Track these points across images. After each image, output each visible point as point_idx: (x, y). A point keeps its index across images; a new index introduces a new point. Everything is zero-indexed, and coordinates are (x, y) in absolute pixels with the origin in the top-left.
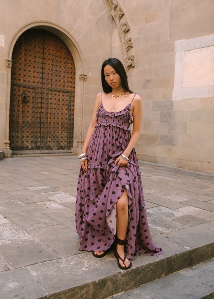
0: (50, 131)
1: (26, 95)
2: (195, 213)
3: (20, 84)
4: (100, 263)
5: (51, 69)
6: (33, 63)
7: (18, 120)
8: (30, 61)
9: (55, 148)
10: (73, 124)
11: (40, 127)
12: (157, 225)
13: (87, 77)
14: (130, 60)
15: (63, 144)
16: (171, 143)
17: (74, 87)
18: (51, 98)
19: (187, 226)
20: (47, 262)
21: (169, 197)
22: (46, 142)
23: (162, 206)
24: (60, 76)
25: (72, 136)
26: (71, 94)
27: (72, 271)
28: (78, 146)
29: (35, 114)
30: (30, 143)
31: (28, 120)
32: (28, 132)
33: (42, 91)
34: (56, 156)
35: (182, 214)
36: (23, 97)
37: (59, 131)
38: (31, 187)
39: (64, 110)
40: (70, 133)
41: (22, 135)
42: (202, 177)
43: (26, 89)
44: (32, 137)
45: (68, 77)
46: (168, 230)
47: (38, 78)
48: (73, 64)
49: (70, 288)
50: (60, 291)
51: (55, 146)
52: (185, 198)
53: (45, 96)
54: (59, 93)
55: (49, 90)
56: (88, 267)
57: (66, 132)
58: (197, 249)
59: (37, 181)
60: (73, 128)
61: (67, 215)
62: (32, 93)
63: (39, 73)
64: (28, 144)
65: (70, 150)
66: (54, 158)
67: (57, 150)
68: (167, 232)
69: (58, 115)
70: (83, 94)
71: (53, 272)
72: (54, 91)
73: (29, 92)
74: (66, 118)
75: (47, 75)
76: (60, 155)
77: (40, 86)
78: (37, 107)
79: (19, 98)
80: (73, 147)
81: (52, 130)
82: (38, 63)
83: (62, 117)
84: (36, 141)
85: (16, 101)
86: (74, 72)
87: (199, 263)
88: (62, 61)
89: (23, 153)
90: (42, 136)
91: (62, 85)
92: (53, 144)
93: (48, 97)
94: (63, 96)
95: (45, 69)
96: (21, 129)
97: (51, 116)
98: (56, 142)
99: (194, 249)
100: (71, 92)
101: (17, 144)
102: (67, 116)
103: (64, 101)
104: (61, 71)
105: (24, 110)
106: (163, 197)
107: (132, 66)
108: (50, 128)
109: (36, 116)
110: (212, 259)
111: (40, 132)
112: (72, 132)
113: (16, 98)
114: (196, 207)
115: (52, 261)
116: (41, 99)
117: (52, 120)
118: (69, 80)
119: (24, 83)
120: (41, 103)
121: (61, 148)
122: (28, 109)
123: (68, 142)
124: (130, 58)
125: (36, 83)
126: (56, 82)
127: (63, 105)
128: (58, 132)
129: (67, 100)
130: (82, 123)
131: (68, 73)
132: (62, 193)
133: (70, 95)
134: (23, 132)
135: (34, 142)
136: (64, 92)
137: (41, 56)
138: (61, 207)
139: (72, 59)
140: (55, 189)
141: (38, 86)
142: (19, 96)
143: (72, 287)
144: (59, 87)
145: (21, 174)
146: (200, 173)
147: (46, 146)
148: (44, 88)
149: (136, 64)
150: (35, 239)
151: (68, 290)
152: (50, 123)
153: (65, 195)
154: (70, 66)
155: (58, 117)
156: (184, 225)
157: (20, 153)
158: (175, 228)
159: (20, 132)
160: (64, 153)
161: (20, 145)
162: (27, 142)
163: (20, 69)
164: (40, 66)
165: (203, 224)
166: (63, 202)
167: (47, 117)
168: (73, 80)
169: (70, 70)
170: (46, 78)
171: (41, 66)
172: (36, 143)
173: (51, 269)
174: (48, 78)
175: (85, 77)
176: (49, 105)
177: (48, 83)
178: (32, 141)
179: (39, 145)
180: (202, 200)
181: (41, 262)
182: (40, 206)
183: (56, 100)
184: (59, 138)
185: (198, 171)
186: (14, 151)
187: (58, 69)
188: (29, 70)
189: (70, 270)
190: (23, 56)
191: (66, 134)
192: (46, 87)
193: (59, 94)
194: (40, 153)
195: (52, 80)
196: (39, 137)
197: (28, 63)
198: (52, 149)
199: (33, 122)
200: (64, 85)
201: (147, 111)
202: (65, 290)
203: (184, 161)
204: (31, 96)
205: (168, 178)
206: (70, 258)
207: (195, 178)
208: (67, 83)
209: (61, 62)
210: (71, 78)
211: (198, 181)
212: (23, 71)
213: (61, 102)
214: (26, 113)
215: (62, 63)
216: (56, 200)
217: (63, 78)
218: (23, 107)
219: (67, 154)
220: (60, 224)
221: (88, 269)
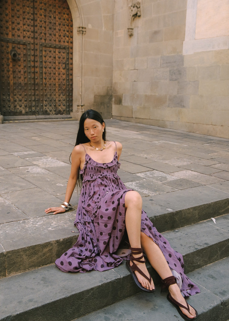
0: (45, 94)
1: (16, 52)
2: (191, 177)
3: (8, 39)
4: (69, 223)
5: (44, 21)
6: (22, 14)
7: (9, 82)
8: (18, 11)
9: (52, 113)
10: (72, 85)
11: (34, 90)
12: (144, 188)
13: (87, 30)
14: (136, 8)
15: (62, 108)
16: (181, 105)
17: (72, 43)
18: (45, 55)
19: (177, 190)
20: (12, 223)
21: (167, 162)
22: (42, 106)
23: (157, 170)
24: (55, 29)
25: (71, 99)
26: (69, 50)
27: (37, 231)
28: (78, 110)
29: (27, 74)
30: (23, 108)
31: (20, 81)
32: (20, 95)
33: (34, 47)
34: (53, 122)
35: (176, 177)
36: (12, 54)
37: (56, 93)
38: (16, 153)
39: (61, 69)
40: (69, 95)
41: (14, 99)
42: (212, 141)
43: (15, 45)
44: (26, 101)
45: (64, 31)
46: (155, 193)
47: (28, 31)
48: (69, 14)
49: (30, 245)
50: (18, 248)
51: (53, 111)
52: (186, 162)
53: (38, 53)
54: (55, 49)
55: (43, 47)
56: (54, 228)
57: (64, 94)
58: (181, 211)
59: (25, 147)
60: (72, 90)
61: (47, 179)
62: (23, 50)
63: (30, 26)
64: (21, 109)
65: (69, 115)
66: (50, 124)
67: (55, 115)
68: (153, 195)
69: (55, 76)
70: (82, 50)
71: (16, 231)
72: (48, 47)
73: (19, 48)
74: (64, 78)
75: (40, 28)
76: (57, 121)
77: (32, 41)
78: (30, 67)
79: (8, 56)
80: (72, 112)
81: (48, 92)
82: (28, 13)
83: (59, 77)
84: (30, 105)
85: (5, 60)
86: (71, 24)
87: (184, 226)
88: (57, 11)
89: (17, 119)
90: (37, 99)
91: (57, 40)
92: (50, 108)
93: (42, 54)
94: (60, 53)
95: (36, 20)
96: (13, 92)
97: (47, 76)
98: (53, 106)
99: (177, 211)
100: (68, 48)
101: (8, 108)
102: (64, 77)
103: (61, 59)
104: (55, 24)
105: (14, 70)
106: (161, 161)
107: (138, 15)
108: (46, 90)
109: (29, 77)
110: (199, 222)
111: (34, 95)
112: (71, 94)
113: (5, 55)
114: (194, 171)
115: (19, 222)
116: (33, 57)
117: (48, 81)
118: (66, 34)
119: (13, 38)
120: (34, 61)
121: (60, 112)
122: (20, 69)
123: (67, 106)
124: (135, 6)
125: (27, 38)
126: (50, 36)
127: (59, 63)
128: (55, 95)
129: (64, 58)
130: (82, 84)
131: (64, 25)
132: (48, 158)
133: (68, 52)
134: (15, 95)
135: (28, 106)
136: (60, 48)
137: (31, 5)
138: (43, 171)
139: (68, 8)
140: (42, 154)
141: (30, 41)
142: (8, 53)
143: (32, 245)
144: (54, 42)
145: (8, 140)
146: (212, 138)
147: (42, 111)
148: (37, 44)
149: (142, 13)
150: (7, 201)
151: (28, 247)
152: (46, 84)
153: (51, 160)
154: (66, 16)
155: (54, 78)
156: (174, 188)
157: (12, 119)
158: (163, 191)
159: (12, 95)
160: (63, 118)
161: (13, 110)
162: (21, 106)
163: (7, 22)
164: (30, 17)
165: (195, 188)
166: (47, 166)
167: (41, 77)
168: (70, 34)
169: (66, 22)
170: (39, 32)
171: (32, 17)
172: (30, 107)
173: (15, 228)
174: (41, 32)
175: (84, 30)
176: (44, 63)
177: (41, 38)
178: (26, 105)
179: (33, 110)
180: (204, 165)
181: (6, 223)
182: (21, 171)
183: (51, 58)
184: (57, 101)
185: (210, 135)
186: (5, 117)
187: (52, 21)
188: (18, 22)
189: (35, 229)
190: (9, 5)
191: (64, 97)
192: (39, 43)
193: (54, 51)
194: (36, 118)
195: (45, 34)
196: (33, 101)
197: (16, 13)
198: (49, 114)
199: (26, 84)
200: (60, 40)
201: (155, 68)
202: (24, 248)
203: (195, 124)
204: (22, 53)
205: (173, 142)
206: (39, 218)
207: (205, 142)
208: (63, 38)
209: (55, 12)
210: (68, 31)
211: (207, 146)
212: (10, 23)
213: (57, 60)
214: (17, 73)
215: (57, 13)
216: (40, 164)
217: (58, 31)
218: (14, 66)
219: (66, 119)
220: (37, 187)
221: (54, 229)
